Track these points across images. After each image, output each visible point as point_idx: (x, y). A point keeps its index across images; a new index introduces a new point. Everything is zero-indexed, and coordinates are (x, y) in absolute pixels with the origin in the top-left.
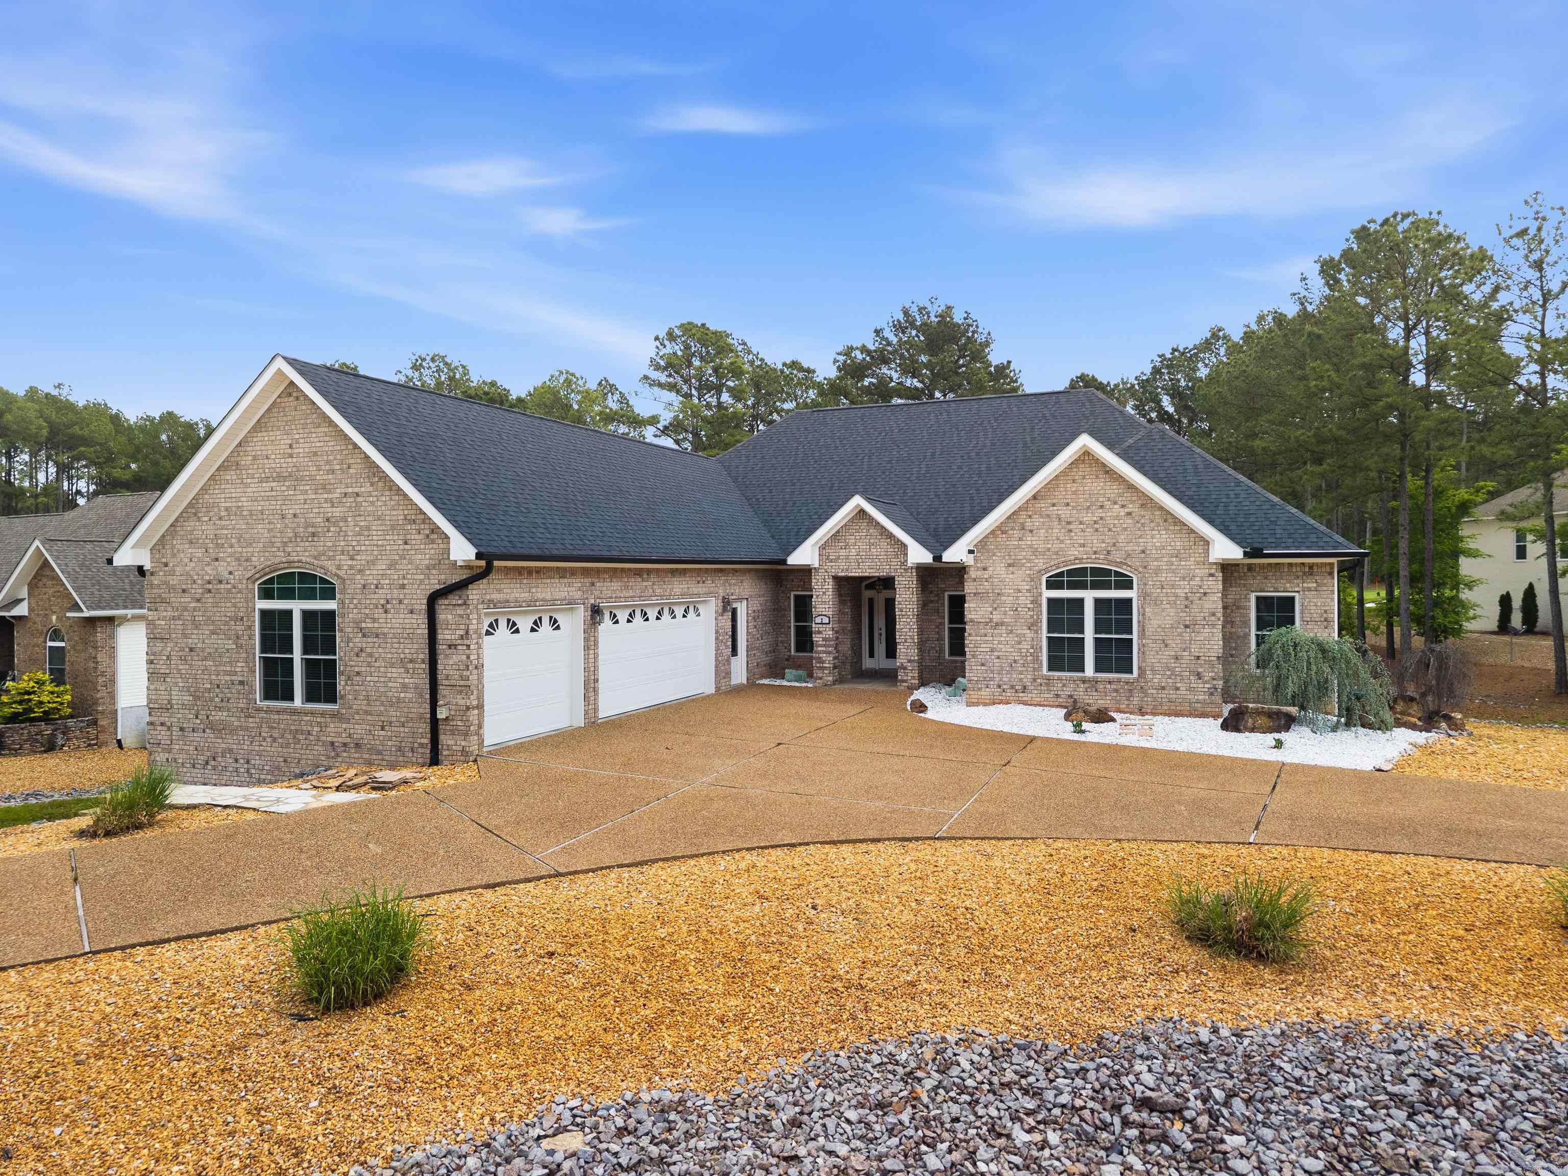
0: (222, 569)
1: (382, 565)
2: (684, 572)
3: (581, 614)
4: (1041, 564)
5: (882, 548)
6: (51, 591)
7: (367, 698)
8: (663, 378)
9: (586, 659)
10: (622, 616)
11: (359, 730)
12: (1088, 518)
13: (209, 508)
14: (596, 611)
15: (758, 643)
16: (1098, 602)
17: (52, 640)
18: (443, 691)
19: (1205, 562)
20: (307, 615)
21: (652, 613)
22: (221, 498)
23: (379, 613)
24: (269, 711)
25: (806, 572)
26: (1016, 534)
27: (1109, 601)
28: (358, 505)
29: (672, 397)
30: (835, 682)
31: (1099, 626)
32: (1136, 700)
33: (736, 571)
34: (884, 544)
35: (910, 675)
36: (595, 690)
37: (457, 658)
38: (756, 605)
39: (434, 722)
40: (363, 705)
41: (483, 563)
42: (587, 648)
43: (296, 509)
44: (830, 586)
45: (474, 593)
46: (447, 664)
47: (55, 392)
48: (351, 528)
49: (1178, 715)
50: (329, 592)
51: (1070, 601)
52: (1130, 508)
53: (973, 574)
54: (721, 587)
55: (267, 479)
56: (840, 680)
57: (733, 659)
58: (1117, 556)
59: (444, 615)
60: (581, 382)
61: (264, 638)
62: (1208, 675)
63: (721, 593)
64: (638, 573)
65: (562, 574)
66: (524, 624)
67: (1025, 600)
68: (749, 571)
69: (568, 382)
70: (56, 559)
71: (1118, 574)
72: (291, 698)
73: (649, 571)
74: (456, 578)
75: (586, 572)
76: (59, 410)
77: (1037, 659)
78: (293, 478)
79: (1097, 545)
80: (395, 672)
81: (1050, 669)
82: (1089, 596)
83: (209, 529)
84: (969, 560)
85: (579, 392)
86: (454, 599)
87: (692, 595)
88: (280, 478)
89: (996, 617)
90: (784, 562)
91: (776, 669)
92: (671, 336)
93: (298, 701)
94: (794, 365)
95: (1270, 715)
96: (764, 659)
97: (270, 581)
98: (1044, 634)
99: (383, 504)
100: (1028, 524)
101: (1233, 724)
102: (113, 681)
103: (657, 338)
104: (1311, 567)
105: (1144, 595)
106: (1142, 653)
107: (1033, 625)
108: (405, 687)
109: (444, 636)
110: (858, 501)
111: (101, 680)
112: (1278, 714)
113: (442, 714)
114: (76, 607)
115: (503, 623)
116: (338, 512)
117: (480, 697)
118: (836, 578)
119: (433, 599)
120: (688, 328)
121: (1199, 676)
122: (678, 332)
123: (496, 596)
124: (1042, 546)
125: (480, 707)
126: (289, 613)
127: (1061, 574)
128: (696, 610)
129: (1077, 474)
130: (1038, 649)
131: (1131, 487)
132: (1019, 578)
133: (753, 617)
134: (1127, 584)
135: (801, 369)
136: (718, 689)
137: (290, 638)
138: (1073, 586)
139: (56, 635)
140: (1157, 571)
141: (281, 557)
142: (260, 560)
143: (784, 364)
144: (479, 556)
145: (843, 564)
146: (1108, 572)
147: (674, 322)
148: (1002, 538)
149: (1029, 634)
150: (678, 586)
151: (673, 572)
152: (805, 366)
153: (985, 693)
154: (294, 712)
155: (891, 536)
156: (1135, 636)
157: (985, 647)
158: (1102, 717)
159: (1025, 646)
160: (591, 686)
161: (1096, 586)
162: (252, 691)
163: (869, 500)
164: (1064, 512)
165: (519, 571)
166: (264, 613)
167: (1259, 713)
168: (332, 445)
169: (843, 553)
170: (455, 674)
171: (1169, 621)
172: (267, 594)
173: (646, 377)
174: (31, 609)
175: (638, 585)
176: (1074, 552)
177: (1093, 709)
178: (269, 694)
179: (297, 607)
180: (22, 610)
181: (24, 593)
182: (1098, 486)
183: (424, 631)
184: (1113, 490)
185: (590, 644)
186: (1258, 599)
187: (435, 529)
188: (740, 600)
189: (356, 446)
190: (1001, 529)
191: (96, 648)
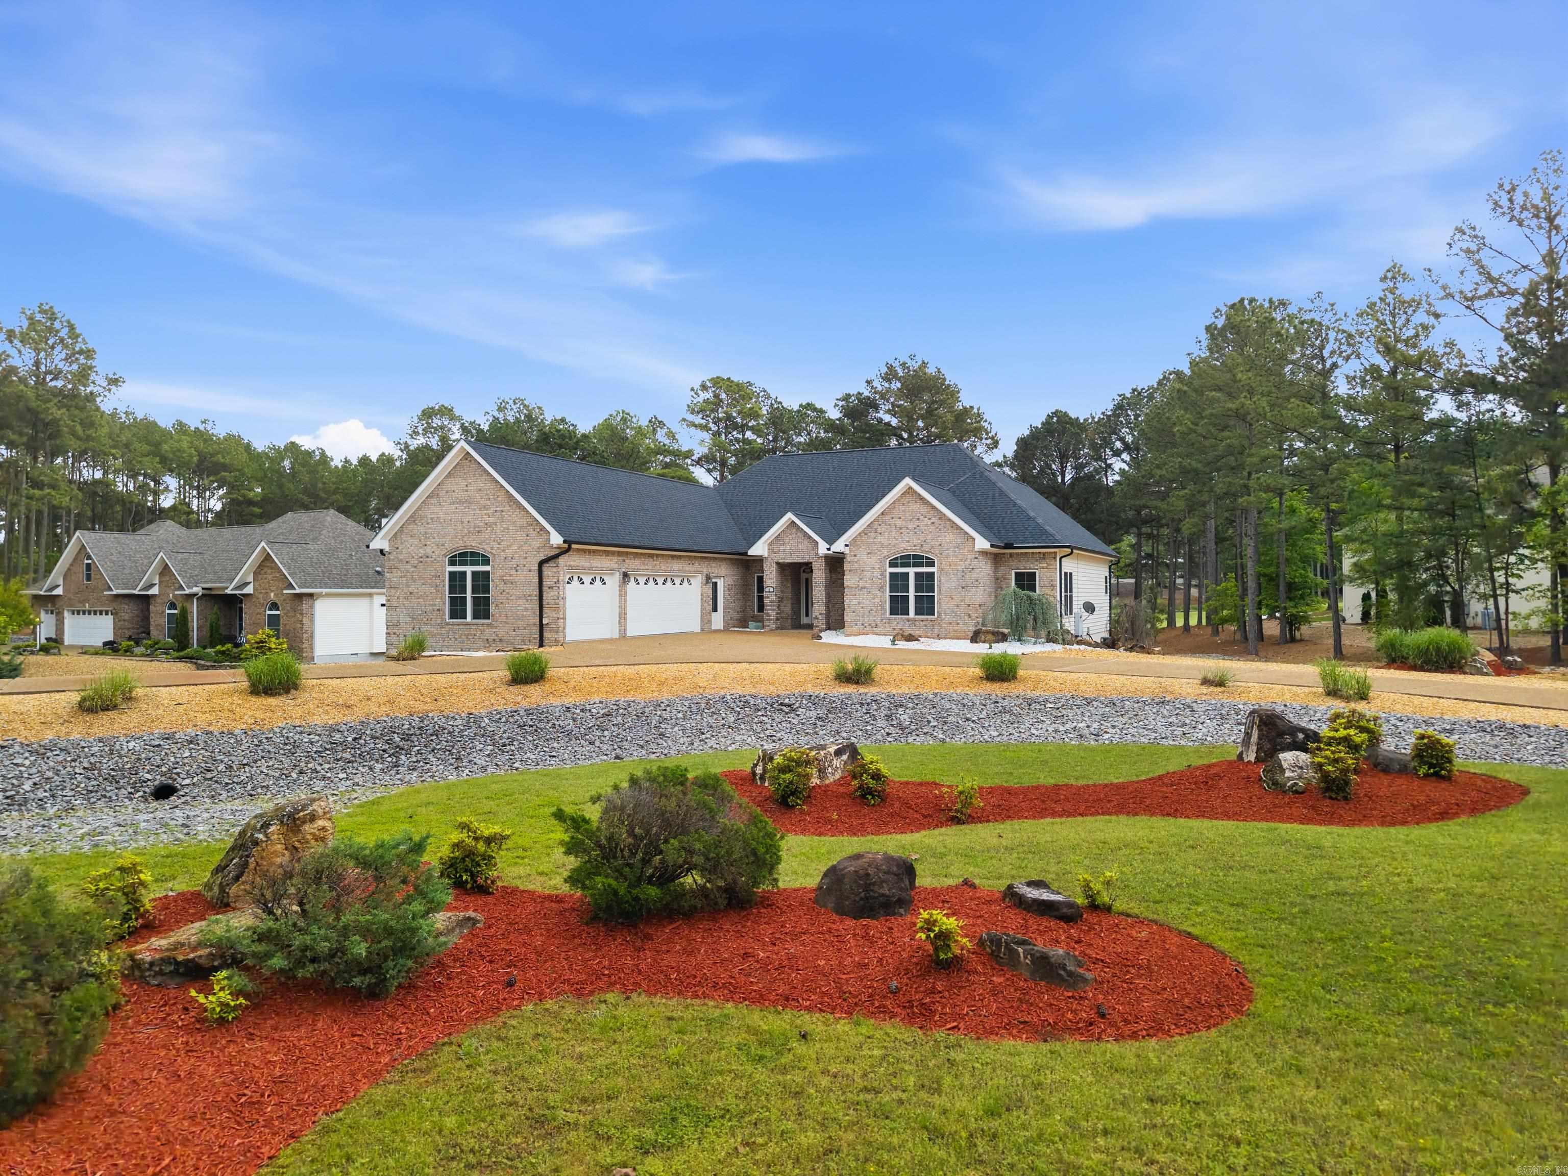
0: (429, 550)
1: (515, 547)
2: (680, 557)
3: (618, 576)
4: (886, 553)
5: (805, 545)
6: (270, 577)
7: (506, 616)
8: (698, 420)
9: (620, 602)
10: (642, 580)
11: (501, 633)
12: (910, 526)
13: (422, 518)
14: (625, 575)
15: (731, 605)
16: (916, 574)
17: (270, 609)
18: (545, 610)
19: (972, 550)
20: (474, 574)
21: (660, 581)
22: (428, 513)
23: (513, 572)
24: (453, 624)
25: (759, 560)
26: (873, 535)
27: (922, 573)
28: (503, 516)
29: (707, 436)
30: (777, 628)
31: (917, 589)
32: (936, 631)
33: (716, 559)
34: (806, 542)
35: (822, 623)
36: (625, 619)
37: (553, 593)
38: (730, 581)
39: (541, 625)
40: (504, 619)
41: (566, 546)
42: (620, 595)
43: (470, 518)
44: (774, 568)
45: (562, 560)
46: (548, 597)
47: (202, 428)
48: (498, 529)
49: (958, 638)
50: (486, 562)
51: (902, 574)
52: (933, 520)
53: (848, 558)
54: (705, 568)
55: (454, 503)
56: (781, 628)
57: (714, 614)
58: (926, 547)
59: (547, 572)
60: (634, 420)
61: (450, 586)
62: (974, 616)
63: (705, 571)
64: (651, 556)
65: (607, 553)
66: (587, 579)
67: (877, 573)
68: (725, 559)
69: (624, 420)
70: (276, 555)
71: (927, 558)
72: (465, 618)
73: (657, 556)
74: (553, 553)
75: (620, 554)
76: (205, 441)
77: (883, 609)
78: (468, 502)
79: (916, 542)
80: (521, 602)
81: (891, 614)
82: (912, 571)
83: (422, 530)
84: (846, 550)
85: (632, 428)
86: (551, 564)
87: (685, 571)
88: (461, 502)
89: (861, 584)
90: (746, 554)
91: (743, 623)
92: (704, 387)
93: (469, 618)
94: (809, 406)
95: (994, 633)
96: (736, 616)
97: (455, 556)
98: (888, 593)
99: (516, 516)
100: (879, 530)
101: (975, 639)
102: (312, 636)
103: (692, 389)
104: (1044, 554)
105: (941, 570)
106: (939, 603)
107: (881, 589)
108: (526, 609)
109: (547, 582)
110: (789, 516)
111: (305, 636)
112: (998, 633)
113: (545, 621)
114: (291, 586)
115: (576, 578)
116: (491, 520)
117: (564, 614)
118: (778, 563)
119: (541, 564)
120: (717, 382)
121: (970, 616)
122: (709, 384)
123: (572, 563)
124: (886, 542)
125: (564, 618)
126: (465, 573)
127: (896, 559)
128: (689, 581)
129: (904, 500)
130: (884, 603)
131: (934, 508)
132: (873, 561)
133: (728, 588)
134: (931, 564)
135: (815, 409)
136: (702, 630)
137: (465, 586)
138: (903, 565)
139: (274, 606)
140: (947, 557)
141: (461, 543)
142: (449, 546)
143: (801, 406)
144: (565, 542)
145: (782, 555)
146: (921, 557)
147: (706, 376)
148: (864, 538)
149: (879, 594)
150: (676, 565)
151: (673, 557)
152: (818, 406)
153: (855, 629)
154: (467, 624)
155: (810, 537)
156: (936, 594)
157: (854, 602)
158: (910, 638)
159: (877, 600)
160: (623, 617)
161: (916, 565)
162: (444, 614)
163: (797, 515)
164: (899, 523)
165: (584, 551)
166: (451, 573)
167: (988, 632)
168: (490, 485)
169: (782, 548)
170: (551, 601)
171: (954, 585)
172: (452, 563)
173: (684, 420)
174: (255, 589)
175: (650, 564)
176: (904, 545)
177: (906, 634)
178: (453, 615)
179: (469, 569)
180: (249, 590)
181: (250, 578)
182: (916, 507)
183: (536, 580)
184: (924, 509)
185: (623, 594)
186: (1016, 574)
187: (543, 529)
188: (719, 577)
189: (502, 486)
190: (864, 533)
191: (302, 614)
